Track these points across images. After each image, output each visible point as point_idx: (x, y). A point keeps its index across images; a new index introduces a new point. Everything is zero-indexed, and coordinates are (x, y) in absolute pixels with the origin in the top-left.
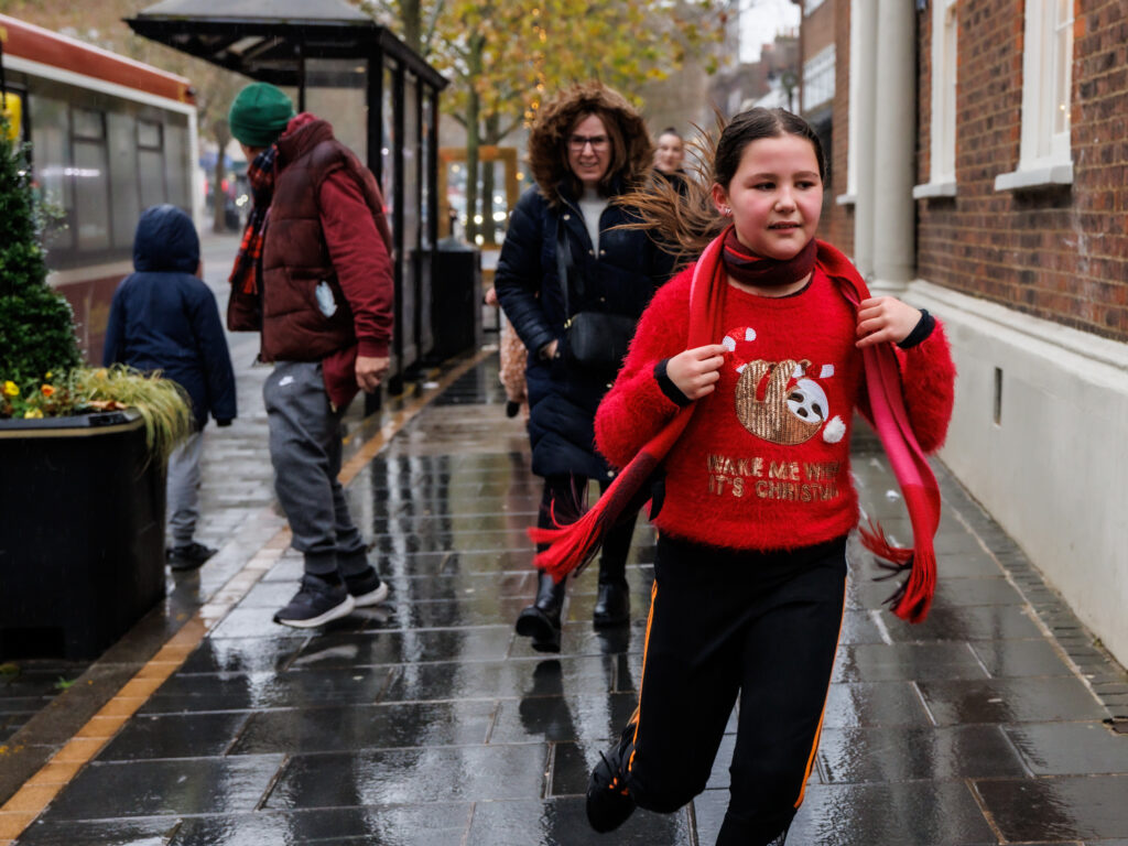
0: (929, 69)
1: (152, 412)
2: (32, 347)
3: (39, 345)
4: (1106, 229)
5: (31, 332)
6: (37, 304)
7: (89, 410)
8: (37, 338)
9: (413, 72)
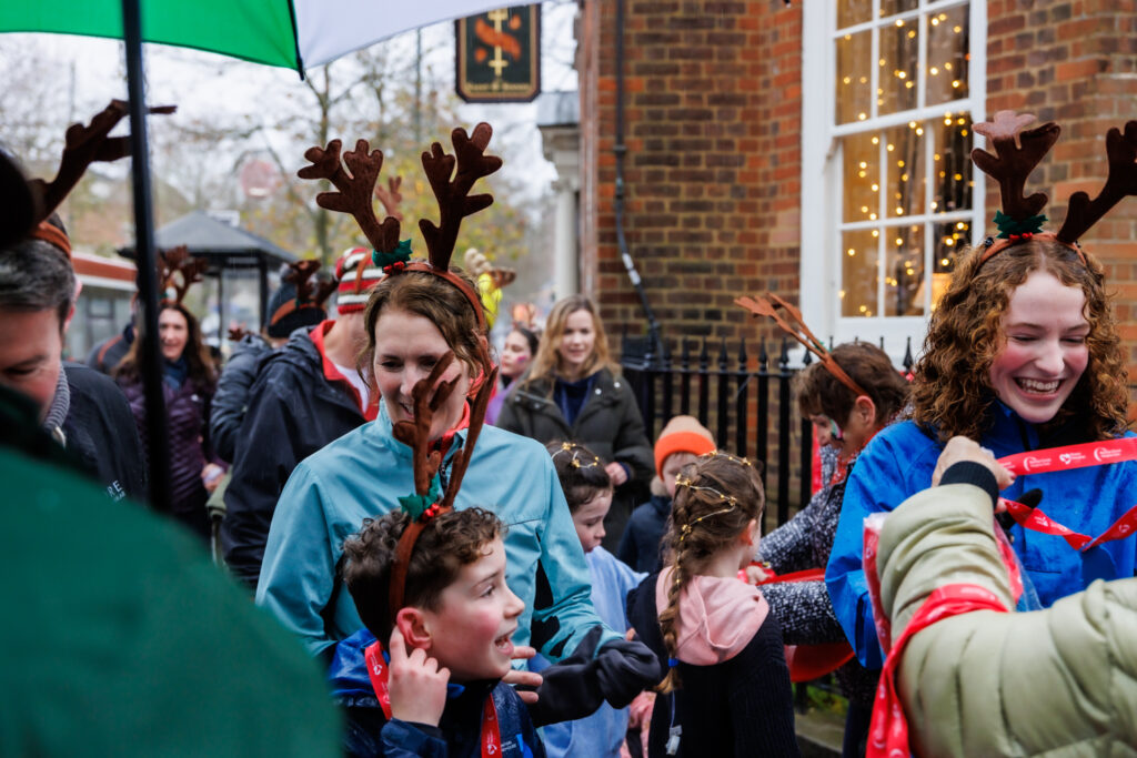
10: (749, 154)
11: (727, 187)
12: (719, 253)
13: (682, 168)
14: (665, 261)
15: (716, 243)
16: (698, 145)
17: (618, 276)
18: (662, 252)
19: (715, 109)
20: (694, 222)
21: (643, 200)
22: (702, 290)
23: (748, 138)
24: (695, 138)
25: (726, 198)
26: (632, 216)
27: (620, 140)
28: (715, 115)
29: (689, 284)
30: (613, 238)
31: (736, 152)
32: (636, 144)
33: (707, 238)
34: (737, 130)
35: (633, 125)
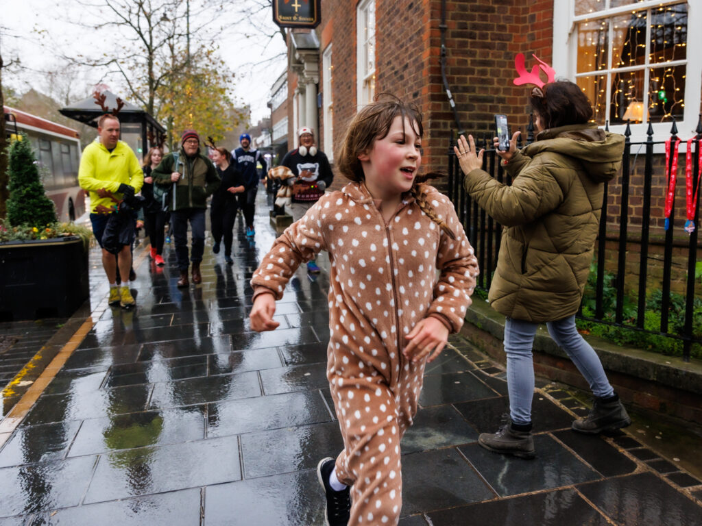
0: (323, 125)
1: (84, 236)
2: (41, 216)
3: (44, 215)
5: (41, 211)
6: (42, 202)
7: (63, 236)
8: (43, 213)
9: (156, 128)
10: (514, 34)
11: (503, 52)
12: (497, 91)
13: (477, 40)
14: (468, 94)
15: (496, 85)
16: (487, 27)
17: (441, 103)
18: (466, 89)
19: (496, 6)
20: (483, 73)
21: (456, 58)
22: (488, 113)
23: (514, 24)
24: (485, 23)
25: (502, 59)
26: (449, 67)
27: (443, 22)
28: (496, 10)
29: (481, 108)
30: (440, 80)
31: (508, 32)
32: (452, 25)
33: (491, 82)
34: (507, 19)
35: (450, 13)
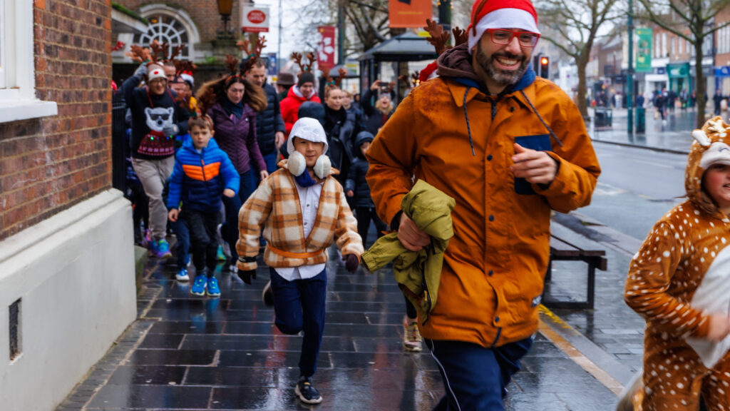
4: (65, 142)
